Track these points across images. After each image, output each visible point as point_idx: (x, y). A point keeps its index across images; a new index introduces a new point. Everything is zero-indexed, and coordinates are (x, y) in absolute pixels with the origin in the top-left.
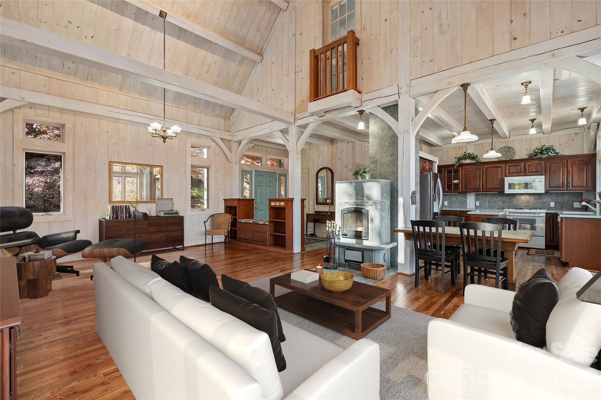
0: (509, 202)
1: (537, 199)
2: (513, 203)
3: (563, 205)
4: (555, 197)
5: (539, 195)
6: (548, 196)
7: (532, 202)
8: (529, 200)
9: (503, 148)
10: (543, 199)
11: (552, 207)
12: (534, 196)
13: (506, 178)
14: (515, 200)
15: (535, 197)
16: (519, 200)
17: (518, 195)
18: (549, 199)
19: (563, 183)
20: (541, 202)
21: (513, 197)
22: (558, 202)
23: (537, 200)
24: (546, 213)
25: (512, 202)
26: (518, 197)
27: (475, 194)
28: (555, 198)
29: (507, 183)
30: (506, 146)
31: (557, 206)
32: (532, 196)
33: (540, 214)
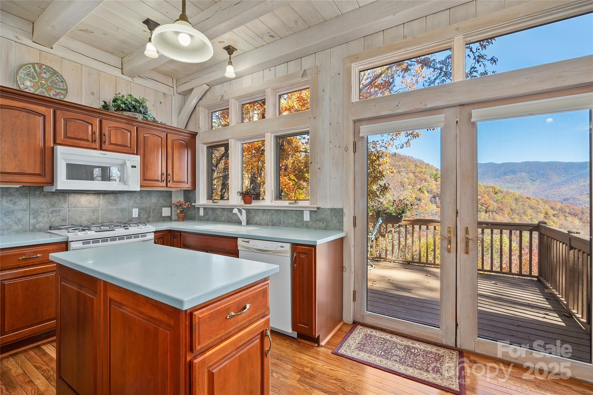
0: (52, 212)
1: (111, 204)
2: (61, 213)
3: (150, 212)
4: (138, 200)
5: (114, 194)
6: (129, 197)
7: (102, 209)
8: (97, 205)
9: (36, 66)
10: (122, 203)
11: (135, 218)
12: (106, 197)
13: (60, 150)
14: (65, 206)
15: (107, 199)
16: (75, 207)
17: (73, 195)
18: (131, 203)
19: (162, 174)
20: (117, 209)
21: (62, 198)
22: (143, 209)
23: (111, 205)
24: (155, 232)
25: (59, 211)
26: (73, 199)
28: (139, 201)
30: (46, 66)
31: (141, 215)
32: (102, 197)
33: (145, 236)
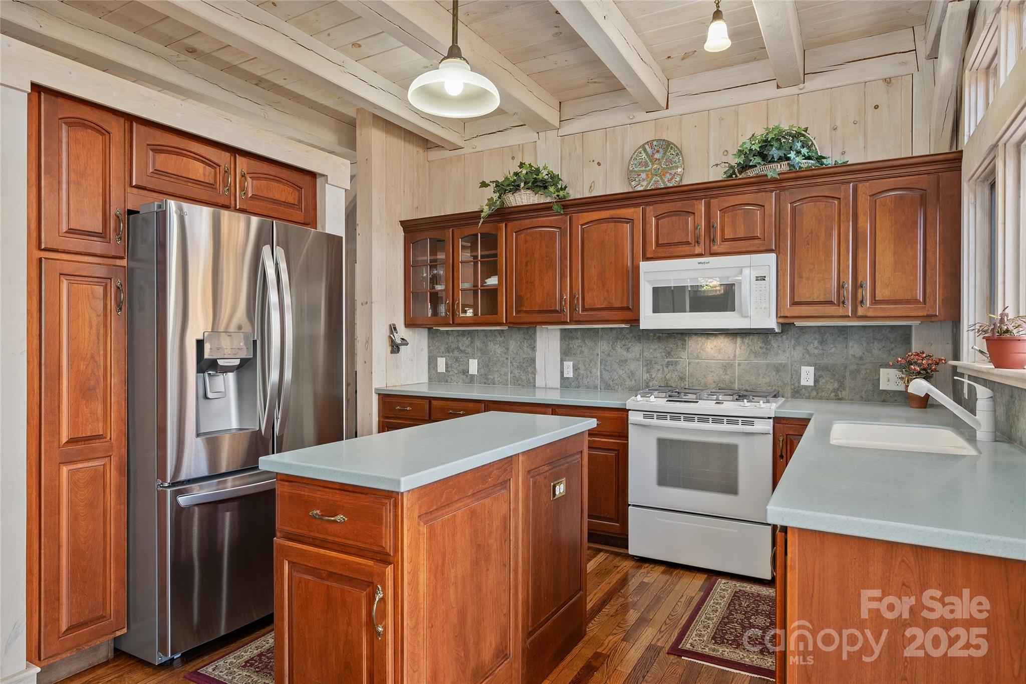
0: (668, 364)
1: (756, 355)
2: (678, 367)
3: (844, 377)
4: (814, 347)
5: (761, 336)
6: (793, 342)
7: (739, 365)
8: (732, 356)
9: (647, 146)
10: (777, 354)
11: (806, 387)
12: (747, 340)
13: (644, 266)
14: (684, 355)
15: (749, 345)
16: (698, 357)
17: (694, 338)
18: (798, 353)
19: (840, 286)
20: (768, 365)
21: (679, 343)
22: (826, 368)
23: (756, 357)
24: (777, 420)
25: (677, 363)
26: (693, 344)
27: (561, 329)
28: (816, 351)
29: (647, 283)
30: (658, 140)
31: (822, 381)
32: (739, 340)
33: (752, 424)
